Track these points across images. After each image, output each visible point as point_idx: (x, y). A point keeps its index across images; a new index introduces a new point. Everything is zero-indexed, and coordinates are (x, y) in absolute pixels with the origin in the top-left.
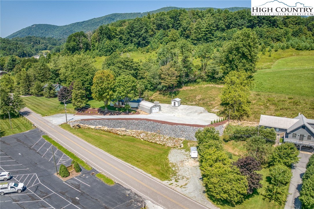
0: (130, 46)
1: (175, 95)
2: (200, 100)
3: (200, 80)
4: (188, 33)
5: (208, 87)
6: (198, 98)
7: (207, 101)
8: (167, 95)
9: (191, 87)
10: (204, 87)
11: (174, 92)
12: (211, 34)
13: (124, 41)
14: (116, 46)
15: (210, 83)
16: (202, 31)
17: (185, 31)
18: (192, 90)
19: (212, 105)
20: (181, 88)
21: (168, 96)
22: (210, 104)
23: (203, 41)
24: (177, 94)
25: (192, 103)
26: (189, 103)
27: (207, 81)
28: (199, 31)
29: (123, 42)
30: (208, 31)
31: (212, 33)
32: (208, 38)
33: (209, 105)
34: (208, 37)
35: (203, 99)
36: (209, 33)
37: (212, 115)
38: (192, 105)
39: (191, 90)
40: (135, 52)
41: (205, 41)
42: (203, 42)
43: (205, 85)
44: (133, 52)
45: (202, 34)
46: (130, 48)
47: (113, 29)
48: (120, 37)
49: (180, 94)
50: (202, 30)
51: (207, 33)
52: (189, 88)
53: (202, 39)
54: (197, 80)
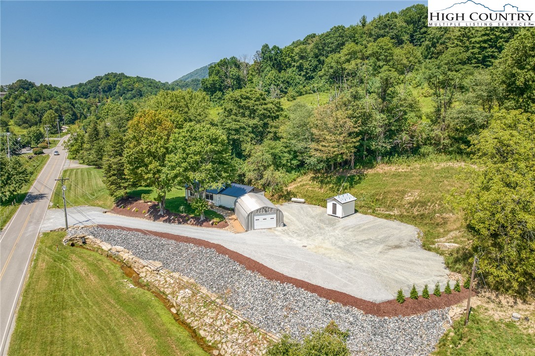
0: (317, 82)
1: (351, 184)
2: (413, 205)
3: (430, 149)
4: (441, 50)
5: (447, 170)
6: (408, 198)
7: (434, 211)
8: (329, 183)
9: (399, 167)
10: (438, 168)
11: (349, 177)
12: (497, 48)
13: (306, 72)
14: (288, 82)
15: (458, 159)
16: (473, 43)
17: (435, 47)
18: (399, 176)
19: (445, 223)
20: (372, 167)
21: (331, 186)
22: (439, 220)
23: (475, 65)
24: (356, 183)
25: (391, 210)
26: (382, 210)
27: (450, 153)
28: (467, 43)
29: (304, 73)
30: (490, 40)
31: (498, 45)
32: (488, 57)
33: (437, 224)
34: (486, 54)
35: (423, 204)
36: (491, 46)
37: (427, 260)
38: (388, 217)
39: (396, 175)
40: (324, 94)
41: (480, 65)
42: (475, 67)
43: (439, 163)
44: (321, 93)
45: (473, 49)
46: (316, 85)
47: (288, 51)
48: (298, 64)
49: (363, 184)
50: (473, 40)
51: (486, 45)
52: (393, 168)
53: (474, 61)
54: (422, 150)
